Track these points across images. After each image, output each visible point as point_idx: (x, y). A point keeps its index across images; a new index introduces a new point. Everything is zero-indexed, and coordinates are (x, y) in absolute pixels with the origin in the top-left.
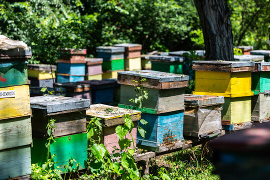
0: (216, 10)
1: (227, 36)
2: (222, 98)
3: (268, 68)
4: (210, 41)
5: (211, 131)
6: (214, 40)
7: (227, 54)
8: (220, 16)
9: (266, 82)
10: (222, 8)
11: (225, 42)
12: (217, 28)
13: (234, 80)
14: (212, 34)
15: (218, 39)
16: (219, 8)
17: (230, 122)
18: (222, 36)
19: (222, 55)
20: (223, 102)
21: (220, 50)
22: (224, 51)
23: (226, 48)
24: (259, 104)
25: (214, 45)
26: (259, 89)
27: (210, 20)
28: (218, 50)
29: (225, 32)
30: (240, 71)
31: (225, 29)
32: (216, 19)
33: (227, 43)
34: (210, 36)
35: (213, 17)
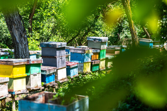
0: (18, 31)
1: (25, 43)
2: (8, 79)
3: (35, 62)
4: (16, 46)
5: (2, 96)
6: (18, 46)
7: (25, 53)
8: (21, 33)
9: (34, 69)
10: (22, 30)
11: (23, 46)
12: (19, 40)
13: (15, 69)
14: (17, 43)
15: (20, 45)
16: (20, 29)
17: (13, 90)
18: (22, 43)
19: (22, 53)
20: (8, 80)
21: (21, 51)
22: (23, 51)
23: (24, 49)
24: (30, 80)
25: (18, 48)
26: (30, 73)
27: (15, 35)
28: (20, 50)
29: (24, 41)
30: (18, 64)
31: (23, 40)
32: (19, 35)
33: (25, 47)
34: (16, 44)
35: (17, 34)
